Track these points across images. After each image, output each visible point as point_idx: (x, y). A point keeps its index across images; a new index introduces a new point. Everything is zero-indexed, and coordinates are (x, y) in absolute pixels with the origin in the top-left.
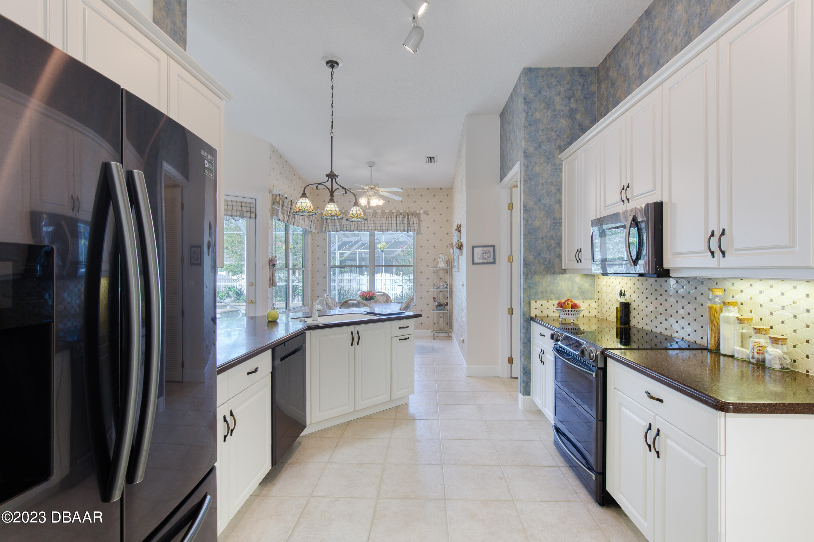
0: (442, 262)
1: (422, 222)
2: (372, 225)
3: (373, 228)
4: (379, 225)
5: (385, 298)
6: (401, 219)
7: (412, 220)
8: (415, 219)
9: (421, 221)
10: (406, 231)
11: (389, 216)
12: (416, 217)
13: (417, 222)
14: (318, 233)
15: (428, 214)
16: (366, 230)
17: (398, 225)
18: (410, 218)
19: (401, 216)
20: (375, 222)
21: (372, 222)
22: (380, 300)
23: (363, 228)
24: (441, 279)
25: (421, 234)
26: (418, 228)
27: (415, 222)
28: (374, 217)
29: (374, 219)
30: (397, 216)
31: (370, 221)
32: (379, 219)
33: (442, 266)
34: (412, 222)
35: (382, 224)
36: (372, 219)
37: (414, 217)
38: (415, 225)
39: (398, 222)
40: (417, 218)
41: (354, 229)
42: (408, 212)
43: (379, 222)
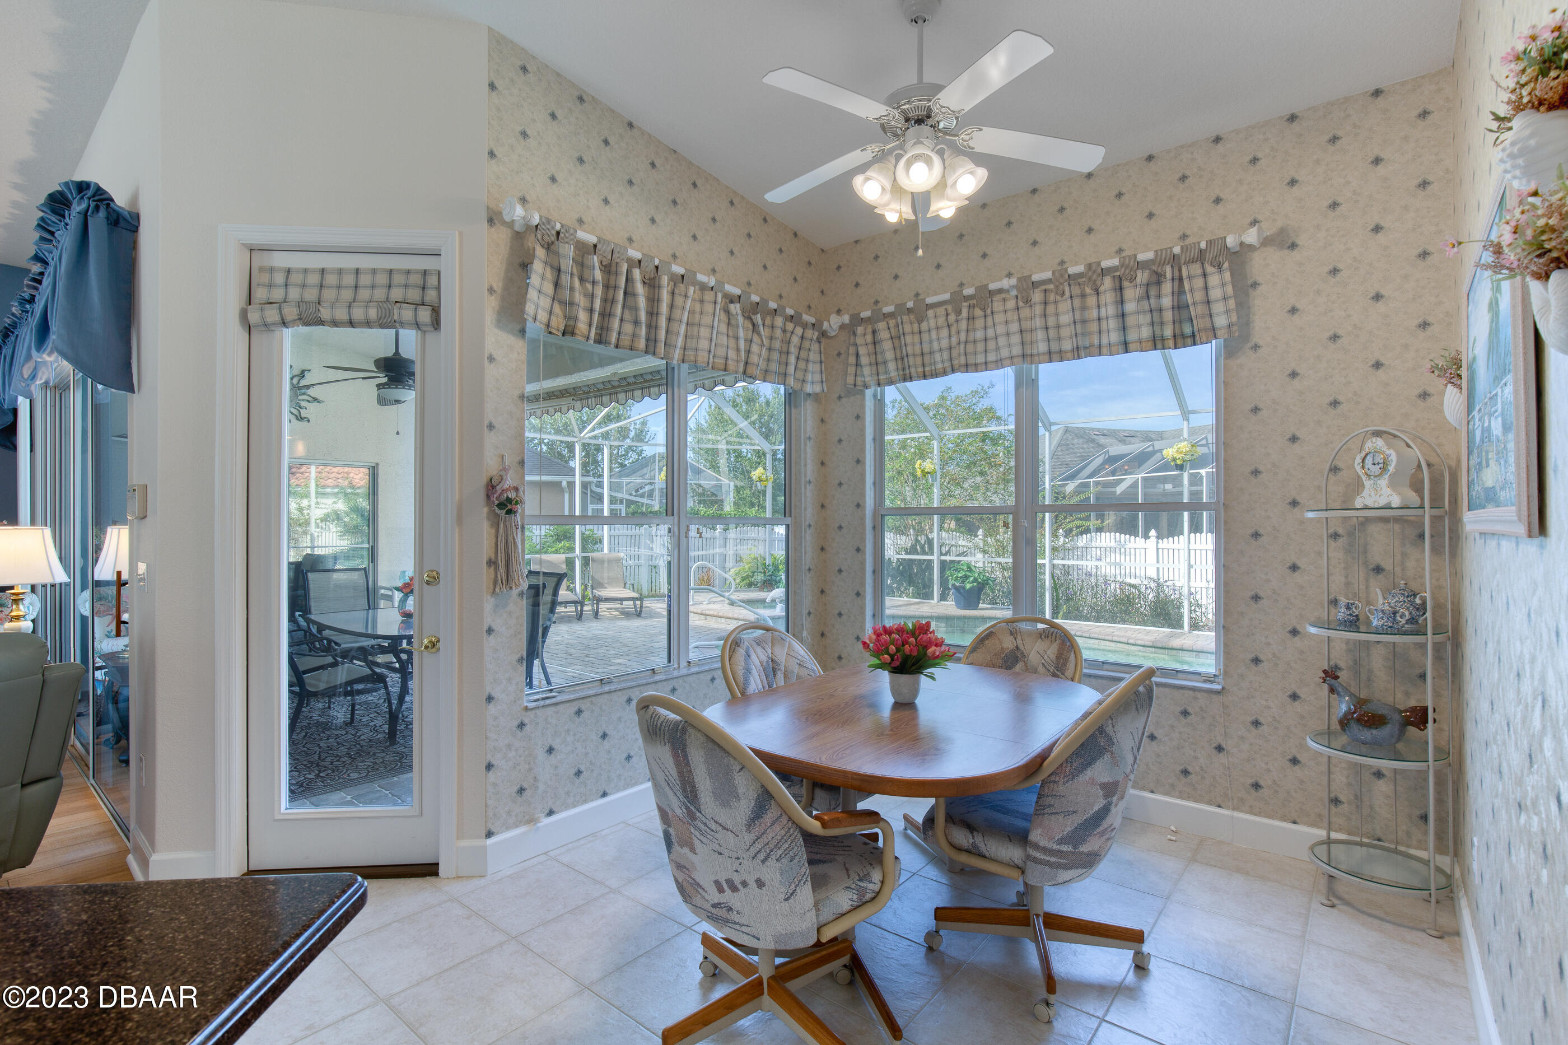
0: (1383, 482)
1: (1260, 288)
2: (1016, 339)
3: (1017, 350)
4: (1040, 335)
5: (1052, 651)
6: (1139, 292)
7: (1199, 283)
8: (1214, 280)
9: (1255, 285)
10: (1171, 343)
11: (1088, 290)
12: (1219, 267)
13: (1229, 290)
14: (840, 398)
15: (1293, 246)
16: (993, 365)
17: (1130, 321)
18: (1185, 274)
19: (1142, 277)
20: (1026, 325)
21: (1014, 327)
22: (1033, 658)
23: (980, 359)
24: (1378, 570)
25: (1256, 347)
26: (1234, 319)
27: (1215, 293)
28: (1021, 304)
29: (1025, 312)
30: (1125, 284)
31: (1007, 322)
32: (1038, 309)
33: (1382, 503)
34: (1199, 296)
35: (1058, 327)
36: (1013, 316)
37: (1209, 269)
38: (1218, 308)
39: (1130, 307)
40: (1227, 275)
41: (947, 364)
42: (1177, 250)
43: (1038, 322)
